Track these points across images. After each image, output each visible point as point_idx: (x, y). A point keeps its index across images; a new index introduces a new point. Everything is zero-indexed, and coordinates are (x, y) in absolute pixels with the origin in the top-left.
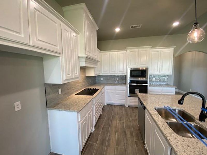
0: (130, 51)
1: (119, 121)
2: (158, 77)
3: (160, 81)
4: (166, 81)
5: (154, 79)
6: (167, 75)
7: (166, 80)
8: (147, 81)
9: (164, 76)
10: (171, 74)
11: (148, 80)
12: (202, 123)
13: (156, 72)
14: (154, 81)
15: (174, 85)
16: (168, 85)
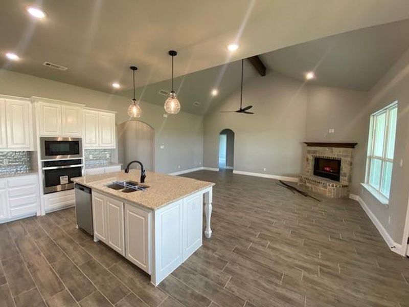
0: (41, 105)
1: (36, 239)
2: (96, 153)
3: (100, 159)
4: (108, 159)
5: (91, 157)
6: (109, 149)
7: (108, 156)
8: (80, 160)
9: (105, 150)
10: (115, 148)
11: (83, 158)
12: (142, 184)
13: (93, 145)
14: (91, 160)
15: (120, 162)
16: (111, 164)
